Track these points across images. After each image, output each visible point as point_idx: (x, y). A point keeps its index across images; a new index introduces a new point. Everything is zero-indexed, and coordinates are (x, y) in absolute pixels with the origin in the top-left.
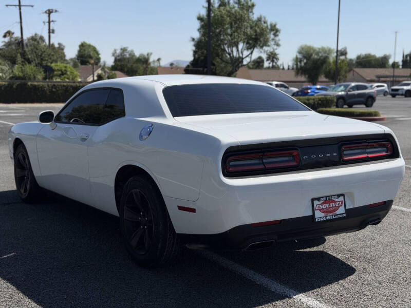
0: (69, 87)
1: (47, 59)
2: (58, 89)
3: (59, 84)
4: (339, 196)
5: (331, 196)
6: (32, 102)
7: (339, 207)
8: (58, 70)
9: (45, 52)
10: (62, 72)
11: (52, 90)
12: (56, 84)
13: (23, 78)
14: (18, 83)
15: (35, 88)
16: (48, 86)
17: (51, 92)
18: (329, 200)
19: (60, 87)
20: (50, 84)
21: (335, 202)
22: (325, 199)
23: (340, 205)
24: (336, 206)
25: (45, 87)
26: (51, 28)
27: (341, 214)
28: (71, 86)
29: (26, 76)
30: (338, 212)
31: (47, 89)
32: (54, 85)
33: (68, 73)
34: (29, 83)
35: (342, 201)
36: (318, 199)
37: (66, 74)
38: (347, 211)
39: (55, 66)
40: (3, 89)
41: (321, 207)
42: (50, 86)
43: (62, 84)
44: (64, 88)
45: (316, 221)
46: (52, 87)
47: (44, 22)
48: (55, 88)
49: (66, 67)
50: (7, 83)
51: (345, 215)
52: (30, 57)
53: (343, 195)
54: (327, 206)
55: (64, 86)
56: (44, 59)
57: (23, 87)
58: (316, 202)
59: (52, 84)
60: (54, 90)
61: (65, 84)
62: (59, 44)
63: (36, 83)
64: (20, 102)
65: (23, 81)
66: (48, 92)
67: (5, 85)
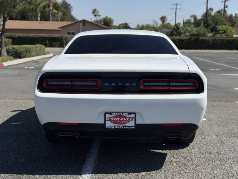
0: (224, 41)
1: (219, 23)
2: (217, 41)
3: (218, 38)
4: (130, 114)
5: (123, 113)
6: (201, 49)
7: (129, 121)
8: (222, 30)
9: (219, 19)
10: (224, 31)
11: (213, 42)
12: (216, 38)
13: (198, 35)
14: (194, 38)
15: (204, 41)
16: (212, 40)
17: (213, 43)
18: (120, 115)
19: (219, 40)
20: (213, 38)
21: (126, 117)
22: (116, 114)
23: (130, 120)
24: (126, 120)
25: (210, 40)
26: (226, 5)
27: (130, 127)
28: (226, 40)
29: (199, 34)
30: (127, 125)
31: (211, 42)
32: (215, 39)
33: (228, 32)
34: (201, 38)
35: (133, 118)
36: (110, 113)
37: (226, 32)
38: (136, 125)
39: (221, 28)
40: (185, 41)
41: (112, 119)
42: (213, 40)
43: (220, 38)
44: (221, 41)
45: (106, 128)
46: (214, 40)
47: (222, 2)
48: (216, 41)
49: (227, 28)
50: (188, 38)
51: (134, 128)
52: (209, 23)
53: (135, 113)
54: (118, 119)
55: (221, 39)
56: (218, 24)
57: (197, 40)
58: (107, 116)
59: (214, 38)
60: (215, 42)
61: (222, 38)
62: (236, 14)
63: (204, 38)
64: (194, 49)
65: (197, 37)
66: (211, 43)
67: (187, 39)
